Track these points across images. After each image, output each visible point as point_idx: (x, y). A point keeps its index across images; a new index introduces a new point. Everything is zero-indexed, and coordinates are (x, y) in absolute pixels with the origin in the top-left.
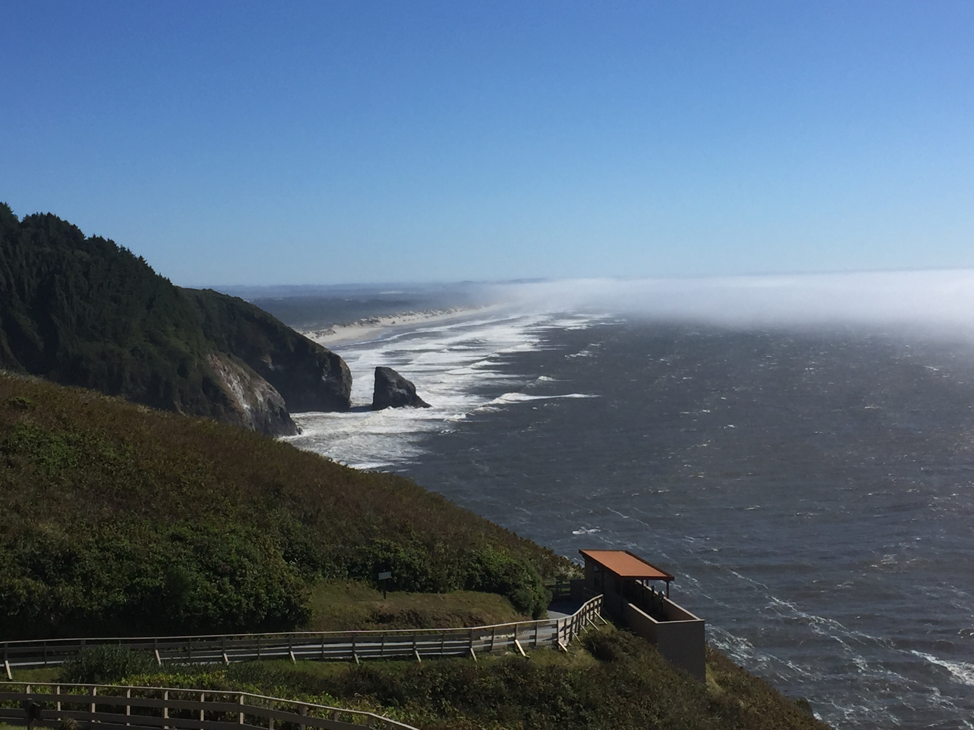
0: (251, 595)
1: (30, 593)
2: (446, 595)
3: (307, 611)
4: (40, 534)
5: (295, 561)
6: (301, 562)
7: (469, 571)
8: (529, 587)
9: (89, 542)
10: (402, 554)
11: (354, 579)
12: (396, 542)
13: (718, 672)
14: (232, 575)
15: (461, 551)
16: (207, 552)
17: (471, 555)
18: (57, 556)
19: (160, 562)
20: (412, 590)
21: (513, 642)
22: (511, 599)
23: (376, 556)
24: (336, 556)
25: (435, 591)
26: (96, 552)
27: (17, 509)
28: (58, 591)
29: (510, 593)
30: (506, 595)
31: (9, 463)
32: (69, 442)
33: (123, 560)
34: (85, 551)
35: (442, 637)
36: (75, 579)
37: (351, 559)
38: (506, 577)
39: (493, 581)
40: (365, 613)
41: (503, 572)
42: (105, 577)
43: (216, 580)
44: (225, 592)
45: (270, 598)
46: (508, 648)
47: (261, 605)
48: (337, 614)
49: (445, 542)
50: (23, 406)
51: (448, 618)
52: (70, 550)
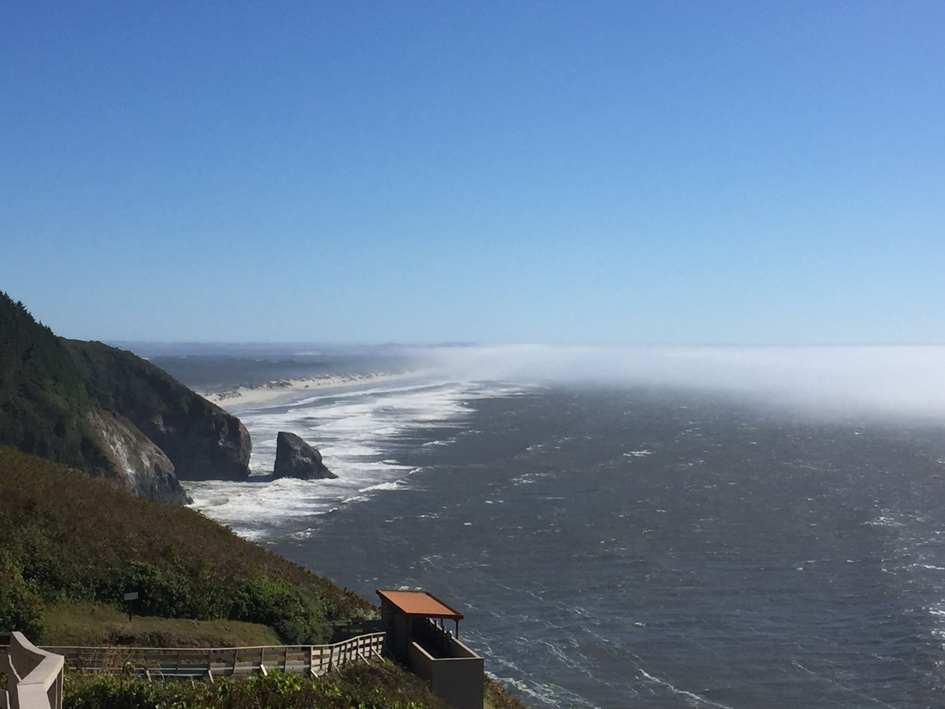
2: (203, 623)
3: (37, 629)
5: (35, 579)
6: (42, 580)
7: (235, 600)
8: (300, 620)
10: (158, 577)
11: (102, 601)
12: (156, 564)
15: (230, 579)
17: (239, 584)
20: (167, 616)
21: (259, 667)
22: (277, 630)
23: (130, 578)
24: (84, 576)
25: (191, 617)
29: (277, 624)
30: (273, 625)
35: (177, 657)
37: (101, 581)
38: (275, 607)
39: (261, 611)
40: (105, 634)
41: (273, 603)
46: (252, 673)
48: (72, 633)
49: (212, 569)
51: (196, 642)
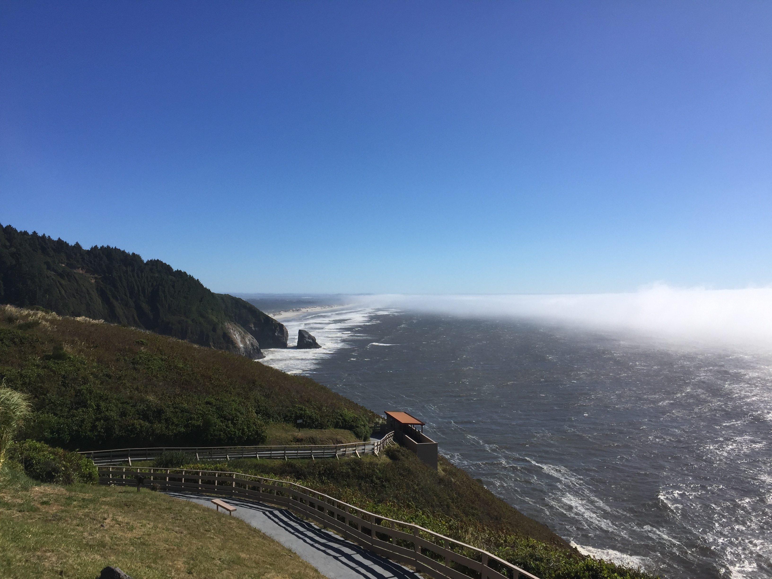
0: (240, 429)
1: (141, 427)
2: (326, 430)
3: (265, 437)
4: (147, 400)
5: (260, 414)
6: (263, 415)
7: (337, 420)
8: (362, 427)
9: (169, 404)
10: (308, 412)
11: (286, 423)
12: (305, 406)
13: (443, 466)
14: (232, 420)
15: (334, 411)
16: (222, 409)
17: (337, 413)
18: (154, 410)
19: (200, 414)
20: (311, 428)
21: (355, 452)
22: (354, 432)
23: (297, 413)
24: (279, 412)
25: (321, 428)
26: (172, 409)
27: (137, 389)
28: (154, 426)
29: (354, 430)
30: (352, 430)
31: (135, 369)
32: (162, 360)
33: (184, 412)
34: (166, 408)
35: (324, 449)
36: (162, 421)
37: (285, 414)
38: (352, 422)
39: (347, 424)
40: (291, 438)
41: (351, 420)
42: (175, 420)
43: (225, 422)
44: (229, 428)
45: (249, 431)
46: (352, 454)
47: (245, 434)
48: (278, 438)
49: (326, 407)
50: (142, 344)
51: (327, 440)
52: (160, 408)
